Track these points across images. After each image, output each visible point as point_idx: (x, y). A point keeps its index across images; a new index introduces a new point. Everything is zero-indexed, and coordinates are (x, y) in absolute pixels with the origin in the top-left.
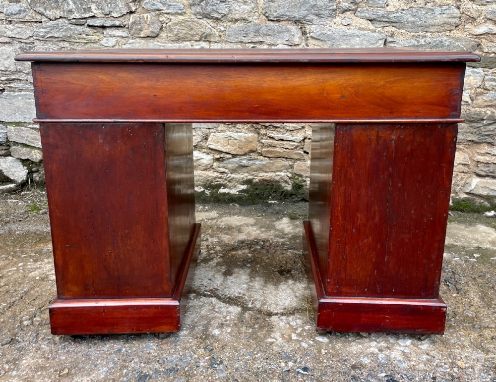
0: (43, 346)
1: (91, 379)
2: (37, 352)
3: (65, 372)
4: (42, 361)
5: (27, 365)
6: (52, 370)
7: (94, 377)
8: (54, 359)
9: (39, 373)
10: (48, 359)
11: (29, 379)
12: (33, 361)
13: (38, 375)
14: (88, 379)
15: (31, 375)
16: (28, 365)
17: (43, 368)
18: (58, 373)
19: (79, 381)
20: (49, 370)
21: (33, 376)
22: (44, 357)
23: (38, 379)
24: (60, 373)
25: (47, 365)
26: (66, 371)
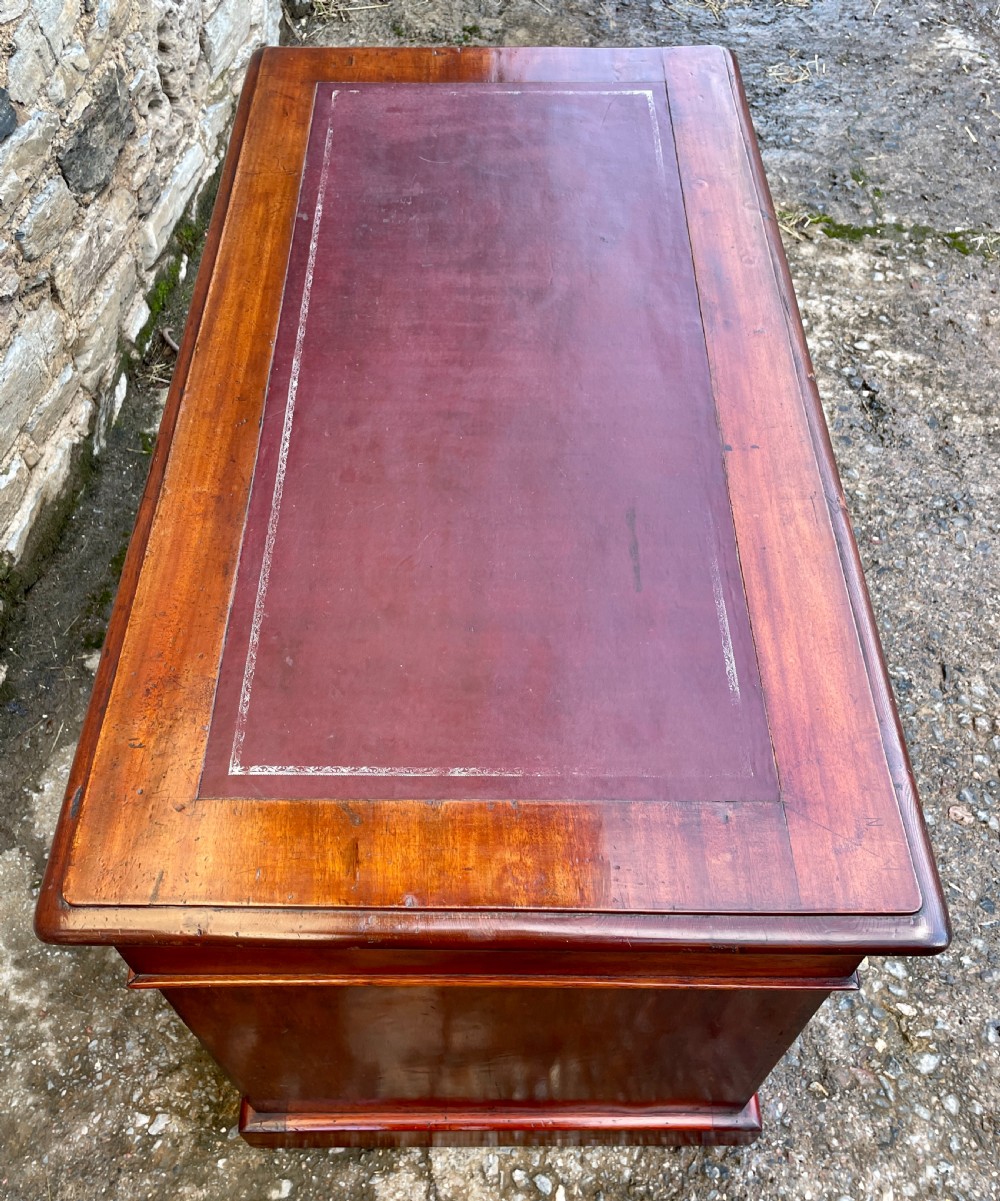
0: (750, 1174)
1: (833, 1022)
2: (772, 1180)
3: (821, 1088)
4: (799, 1153)
5: (818, 1184)
6: (822, 1118)
7: (827, 1018)
8: (788, 1129)
9: (835, 1142)
10: (787, 1143)
11: (857, 1156)
12: (805, 1175)
13: (840, 1142)
14: (833, 1028)
15: (844, 1158)
16: (819, 1178)
17: (819, 1141)
18: (825, 1100)
19: (841, 1046)
20: (822, 1125)
21: (846, 1151)
22: (786, 1154)
23: (851, 1137)
24: (824, 1096)
25: (809, 1134)
26: (816, 1085)
